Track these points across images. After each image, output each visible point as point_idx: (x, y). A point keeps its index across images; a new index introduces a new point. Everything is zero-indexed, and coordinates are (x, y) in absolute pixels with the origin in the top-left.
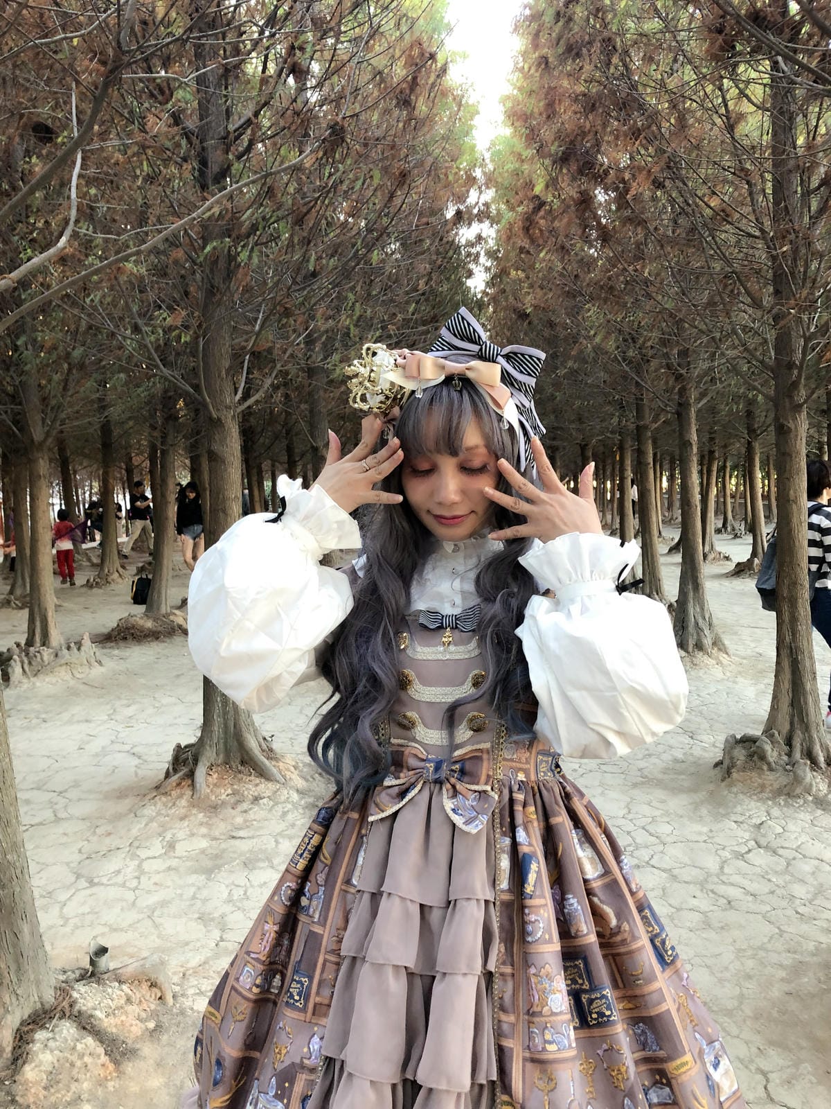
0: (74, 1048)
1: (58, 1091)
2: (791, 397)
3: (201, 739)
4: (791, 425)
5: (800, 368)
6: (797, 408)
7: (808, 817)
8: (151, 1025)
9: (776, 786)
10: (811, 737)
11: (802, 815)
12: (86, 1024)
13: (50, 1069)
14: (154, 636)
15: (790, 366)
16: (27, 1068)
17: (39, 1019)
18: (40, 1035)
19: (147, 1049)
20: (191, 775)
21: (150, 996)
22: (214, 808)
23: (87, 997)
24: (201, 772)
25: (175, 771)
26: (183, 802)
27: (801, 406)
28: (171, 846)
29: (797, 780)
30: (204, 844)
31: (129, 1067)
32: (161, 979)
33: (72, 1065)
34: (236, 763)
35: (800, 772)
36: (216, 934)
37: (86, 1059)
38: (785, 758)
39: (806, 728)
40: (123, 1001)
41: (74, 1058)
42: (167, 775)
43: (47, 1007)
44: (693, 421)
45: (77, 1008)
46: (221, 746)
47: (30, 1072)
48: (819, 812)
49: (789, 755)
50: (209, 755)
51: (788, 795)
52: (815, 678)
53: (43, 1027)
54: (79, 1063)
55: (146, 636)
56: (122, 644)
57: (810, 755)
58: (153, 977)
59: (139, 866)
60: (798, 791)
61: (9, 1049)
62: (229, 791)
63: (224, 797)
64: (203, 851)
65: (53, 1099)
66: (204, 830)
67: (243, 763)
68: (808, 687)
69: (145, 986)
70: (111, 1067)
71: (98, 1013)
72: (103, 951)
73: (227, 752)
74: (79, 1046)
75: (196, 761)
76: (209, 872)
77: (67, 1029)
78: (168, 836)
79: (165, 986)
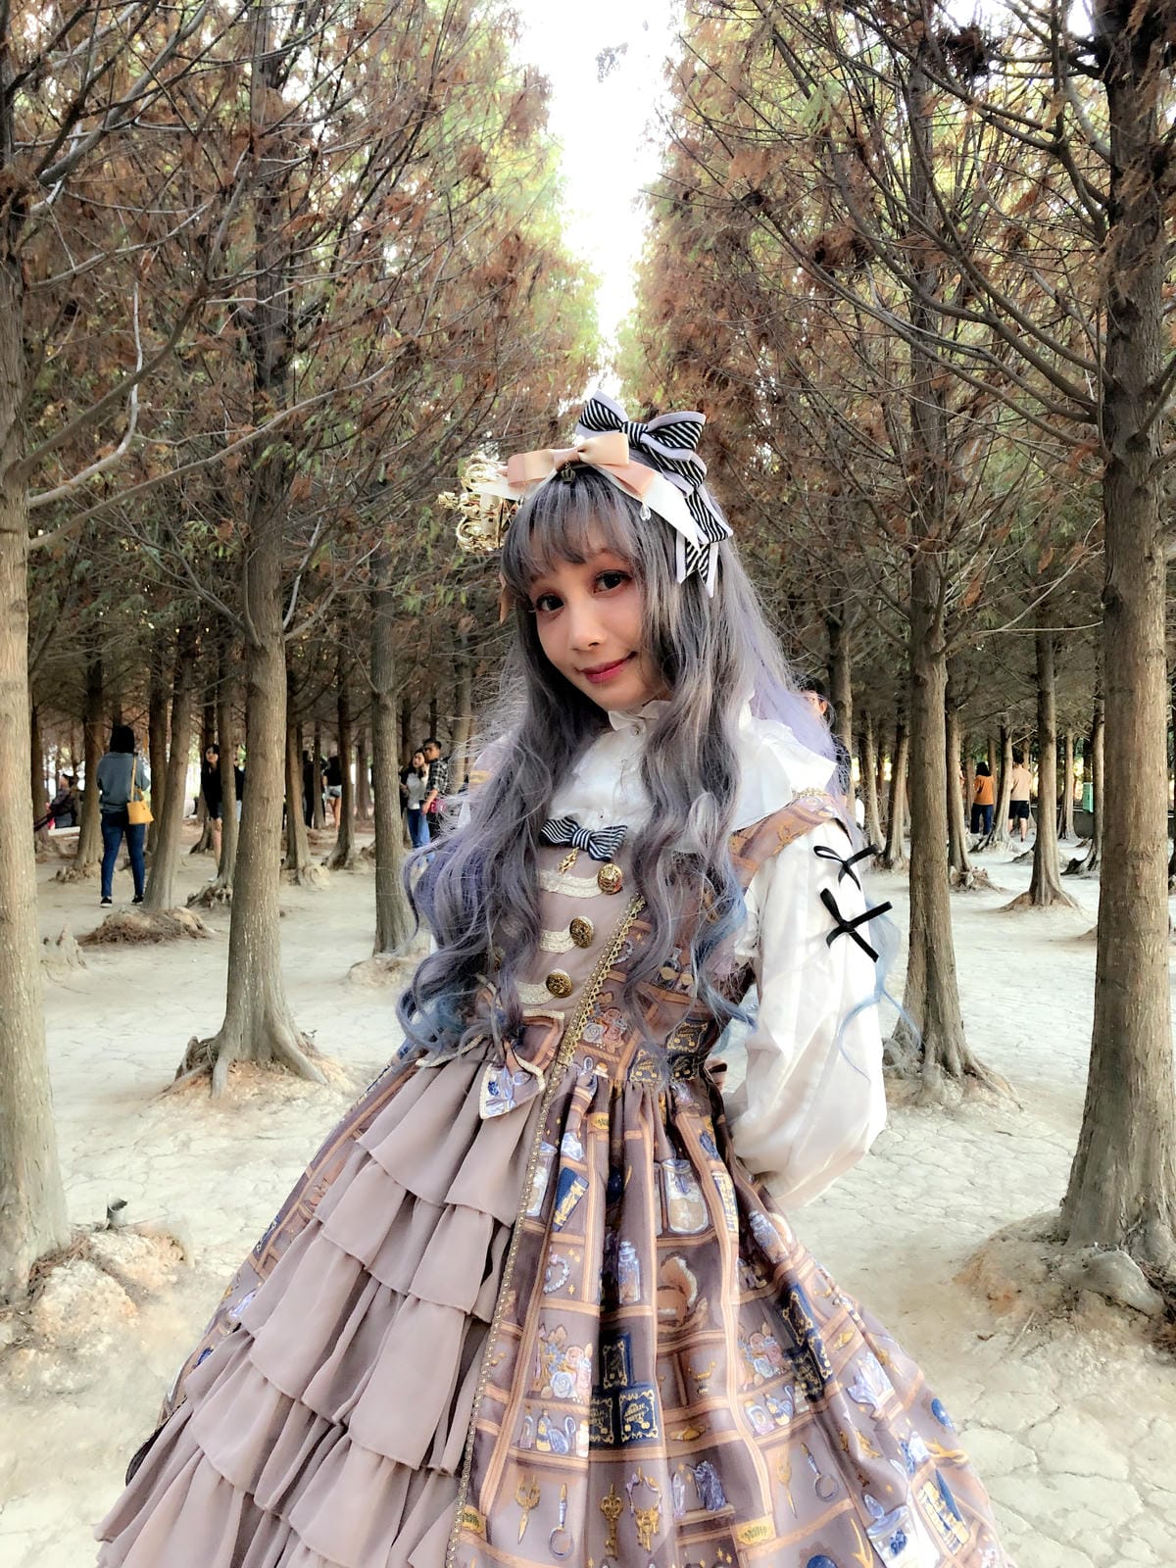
0: (94, 1284)
1: (76, 1322)
2: (927, 644)
3: (223, 1032)
4: (926, 676)
5: (938, 612)
6: (935, 658)
7: (934, 1127)
8: (174, 1278)
9: (903, 1094)
10: (946, 1040)
11: (928, 1126)
12: (104, 1266)
13: (68, 1301)
14: (153, 937)
15: (928, 609)
16: (44, 1298)
17: (55, 1257)
18: (57, 1271)
19: (170, 1297)
20: (210, 1071)
21: (171, 1256)
22: (238, 1109)
23: (106, 1244)
24: (221, 1068)
25: (190, 1068)
26: (199, 1102)
27: (938, 655)
28: (186, 1145)
29: (925, 1086)
30: (225, 1143)
31: (151, 1310)
32: (183, 1239)
33: (92, 1299)
34: (265, 1060)
35: (929, 1077)
36: (241, 1222)
37: (107, 1295)
38: (917, 1064)
39: (941, 1028)
40: (145, 1251)
41: (94, 1293)
42: (180, 1072)
43: (63, 1248)
44: (847, 678)
45: (95, 1251)
46: (248, 1040)
47: (47, 1303)
48: (949, 1122)
49: (922, 1061)
50: (232, 1049)
51: (916, 1104)
52: (952, 971)
53: (60, 1264)
54: (99, 1298)
55: (141, 938)
56: (110, 946)
57: (945, 1062)
58: (175, 1235)
59: (148, 1163)
60: (927, 1098)
61: (25, 1281)
62: (256, 1091)
63: (248, 1097)
64: (223, 1150)
65: (71, 1329)
66: (224, 1131)
67: (273, 1059)
68: (945, 981)
69: (166, 1243)
70: (132, 1306)
71: (117, 1258)
72: (122, 1204)
73: (255, 1047)
74: (100, 1283)
75: (216, 1056)
76: (230, 1169)
77: (86, 1268)
78: (182, 1136)
79: (187, 1247)
